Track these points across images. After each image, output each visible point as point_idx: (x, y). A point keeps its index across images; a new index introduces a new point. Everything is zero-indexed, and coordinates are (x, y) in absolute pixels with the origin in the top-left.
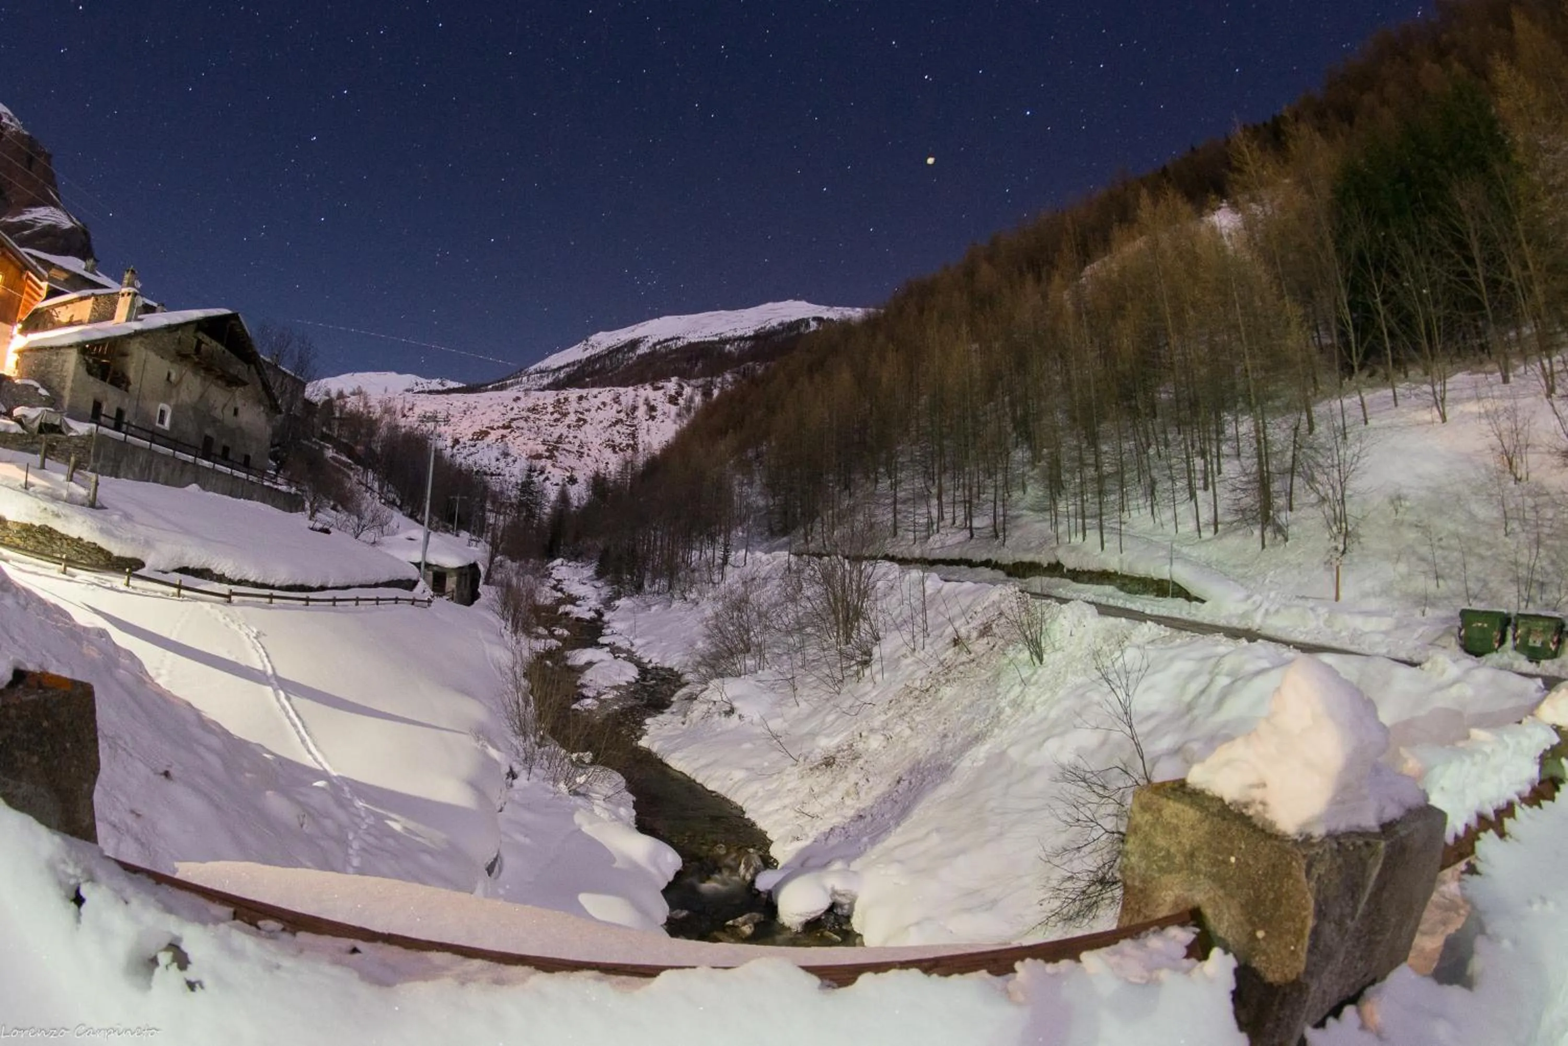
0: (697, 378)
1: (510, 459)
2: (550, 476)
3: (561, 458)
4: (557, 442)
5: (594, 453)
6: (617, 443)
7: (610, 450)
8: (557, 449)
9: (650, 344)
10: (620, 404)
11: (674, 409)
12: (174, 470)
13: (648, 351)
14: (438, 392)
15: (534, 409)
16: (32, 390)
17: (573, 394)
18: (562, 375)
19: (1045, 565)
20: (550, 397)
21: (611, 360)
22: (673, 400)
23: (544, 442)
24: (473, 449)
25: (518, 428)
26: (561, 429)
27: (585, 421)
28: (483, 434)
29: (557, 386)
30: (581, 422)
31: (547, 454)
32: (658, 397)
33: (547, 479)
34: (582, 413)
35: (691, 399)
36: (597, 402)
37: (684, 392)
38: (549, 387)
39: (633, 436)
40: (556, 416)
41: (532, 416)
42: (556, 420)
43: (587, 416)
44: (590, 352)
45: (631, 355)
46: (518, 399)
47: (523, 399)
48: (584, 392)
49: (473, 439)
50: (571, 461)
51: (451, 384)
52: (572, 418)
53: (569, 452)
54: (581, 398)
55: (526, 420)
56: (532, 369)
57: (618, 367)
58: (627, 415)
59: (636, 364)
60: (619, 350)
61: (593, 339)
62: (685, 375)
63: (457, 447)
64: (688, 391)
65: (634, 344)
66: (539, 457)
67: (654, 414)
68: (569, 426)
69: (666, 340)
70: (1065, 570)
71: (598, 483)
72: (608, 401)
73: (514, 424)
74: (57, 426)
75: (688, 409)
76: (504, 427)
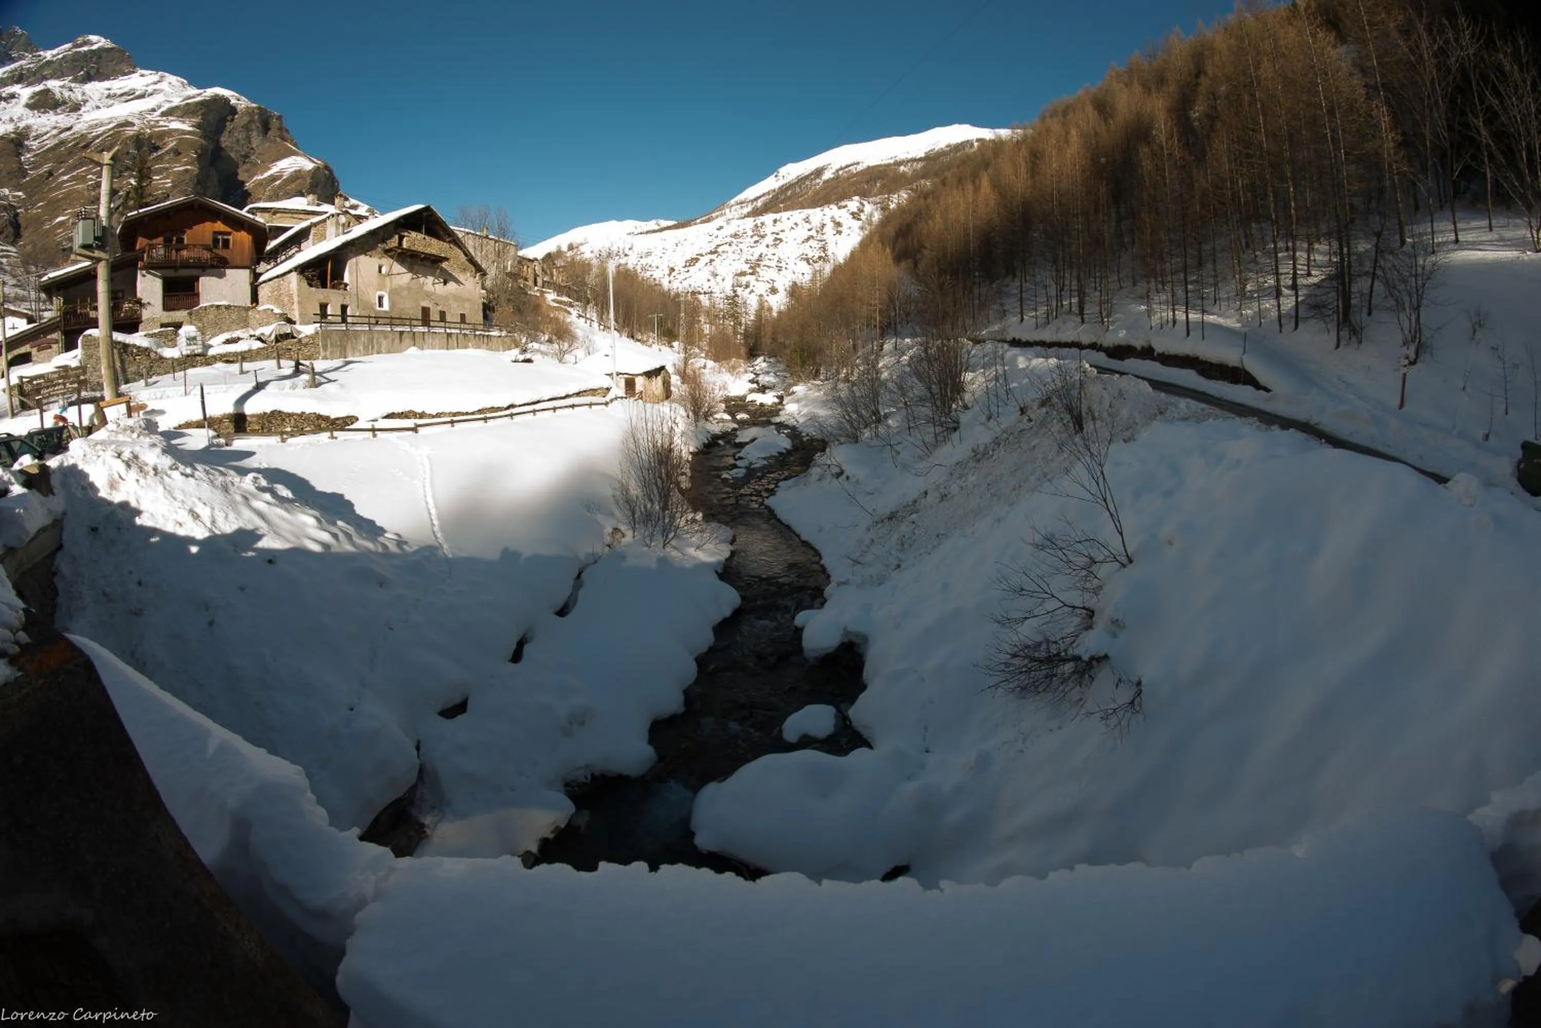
0: (875, 195)
1: (719, 279)
2: (754, 289)
3: (762, 273)
4: (758, 260)
5: (791, 266)
6: (810, 256)
7: (805, 263)
8: (759, 265)
9: (834, 170)
10: (810, 223)
11: (857, 224)
12: (393, 340)
13: (832, 176)
14: (654, 231)
15: (736, 235)
16: (269, 312)
17: (768, 218)
18: (759, 203)
19: (1139, 349)
20: (749, 223)
21: (800, 187)
22: (855, 216)
23: (747, 262)
24: (687, 275)
25: (724, 252)
26: (761, 249)
27: (781, 240)
28: (693, 261)
29: (756, 213)
30: (778, 241)
31: (751, 271)
32: (842, 215)
33: (752, 291)
34: (778, 234)
35: (871, 215)
36: (790, 224)
37: (865, 209)
38: (748, 215)
39: (824, 249)
40: (756, 238)
41: (735, 241)
42: (756, 242)
43: (781, 236)
44: (781, 182)
45: (818, 181)
46: (721, 228)
47: (726, 227)
48: (777, 216)
49: (686, 266)
50: (771, 274)
51: (664, 223)
52: (769, 239)
53: (769, 267)
54: (775, 221)
55: (730, 245)
56: (733, 202)
57: (807, 193)
58: (817, 232)
59: (822, 189)
60: (806, 177)
61: (783, 170)
62: (864, 195)
63: (673, 274)
64: (868, 208)
65: (819, 172)
66: (743, 274)
67: (840, 229)
68: (767, 246)
69: (847, 166)
70: (1155, 354)
71: (794, 291)
72: (800, 222)
73: (720, 249)
74: (288, 334)
75: (870, 223)
76: (711, 253)
